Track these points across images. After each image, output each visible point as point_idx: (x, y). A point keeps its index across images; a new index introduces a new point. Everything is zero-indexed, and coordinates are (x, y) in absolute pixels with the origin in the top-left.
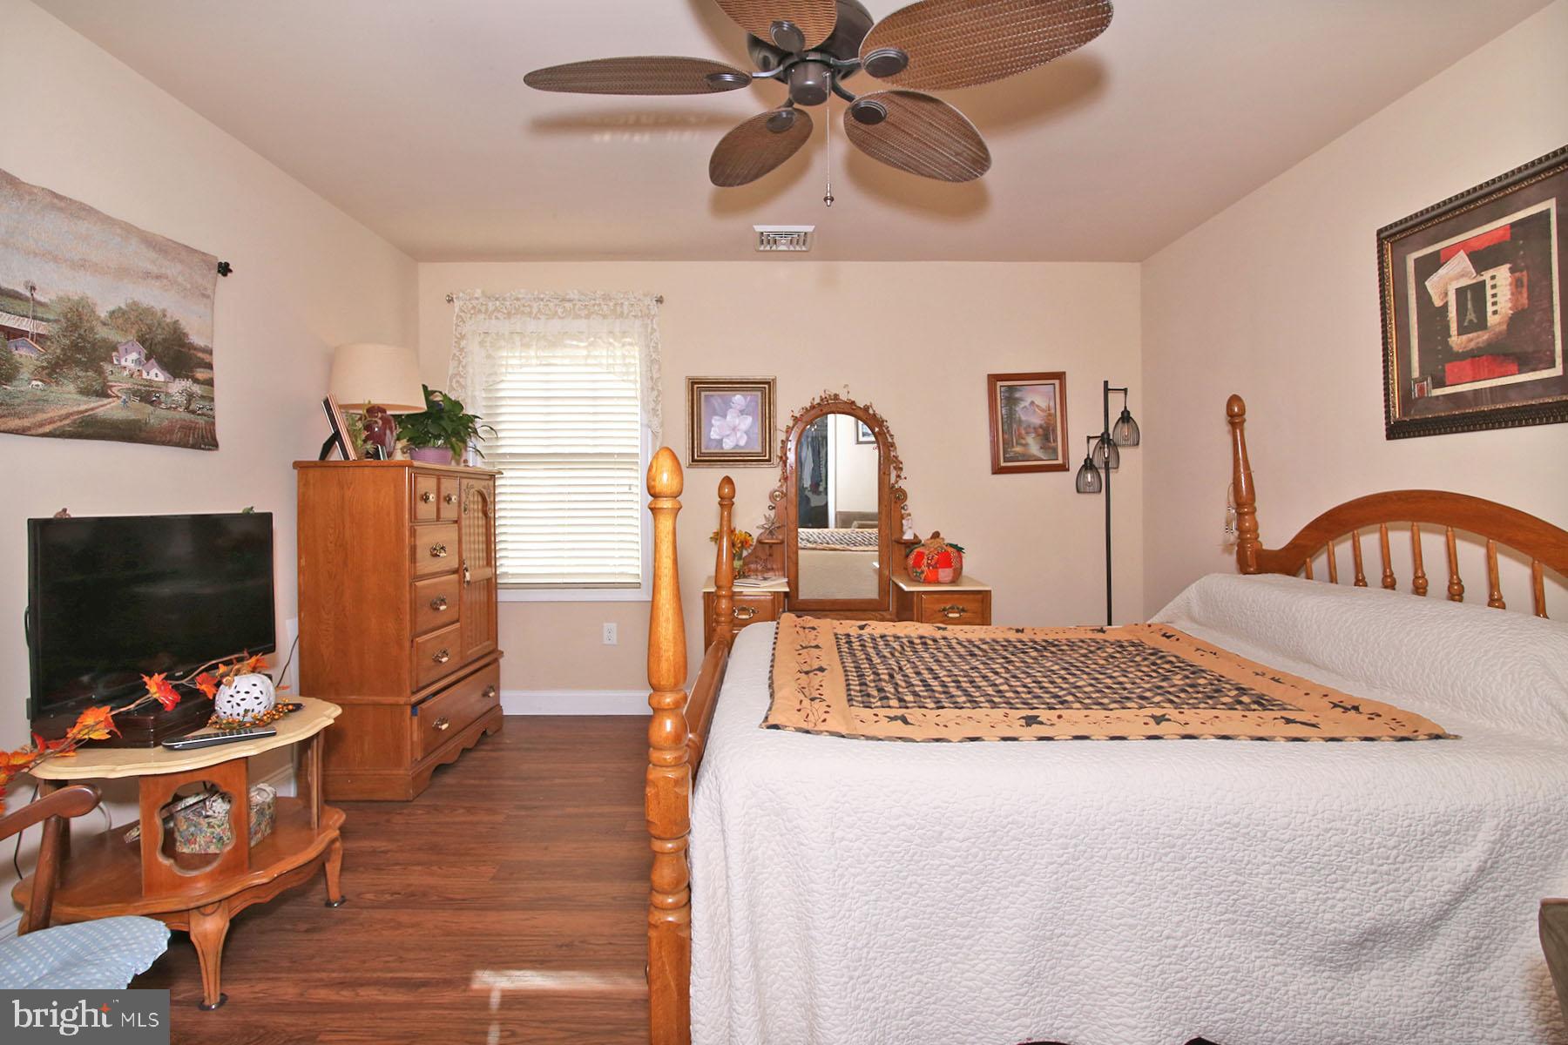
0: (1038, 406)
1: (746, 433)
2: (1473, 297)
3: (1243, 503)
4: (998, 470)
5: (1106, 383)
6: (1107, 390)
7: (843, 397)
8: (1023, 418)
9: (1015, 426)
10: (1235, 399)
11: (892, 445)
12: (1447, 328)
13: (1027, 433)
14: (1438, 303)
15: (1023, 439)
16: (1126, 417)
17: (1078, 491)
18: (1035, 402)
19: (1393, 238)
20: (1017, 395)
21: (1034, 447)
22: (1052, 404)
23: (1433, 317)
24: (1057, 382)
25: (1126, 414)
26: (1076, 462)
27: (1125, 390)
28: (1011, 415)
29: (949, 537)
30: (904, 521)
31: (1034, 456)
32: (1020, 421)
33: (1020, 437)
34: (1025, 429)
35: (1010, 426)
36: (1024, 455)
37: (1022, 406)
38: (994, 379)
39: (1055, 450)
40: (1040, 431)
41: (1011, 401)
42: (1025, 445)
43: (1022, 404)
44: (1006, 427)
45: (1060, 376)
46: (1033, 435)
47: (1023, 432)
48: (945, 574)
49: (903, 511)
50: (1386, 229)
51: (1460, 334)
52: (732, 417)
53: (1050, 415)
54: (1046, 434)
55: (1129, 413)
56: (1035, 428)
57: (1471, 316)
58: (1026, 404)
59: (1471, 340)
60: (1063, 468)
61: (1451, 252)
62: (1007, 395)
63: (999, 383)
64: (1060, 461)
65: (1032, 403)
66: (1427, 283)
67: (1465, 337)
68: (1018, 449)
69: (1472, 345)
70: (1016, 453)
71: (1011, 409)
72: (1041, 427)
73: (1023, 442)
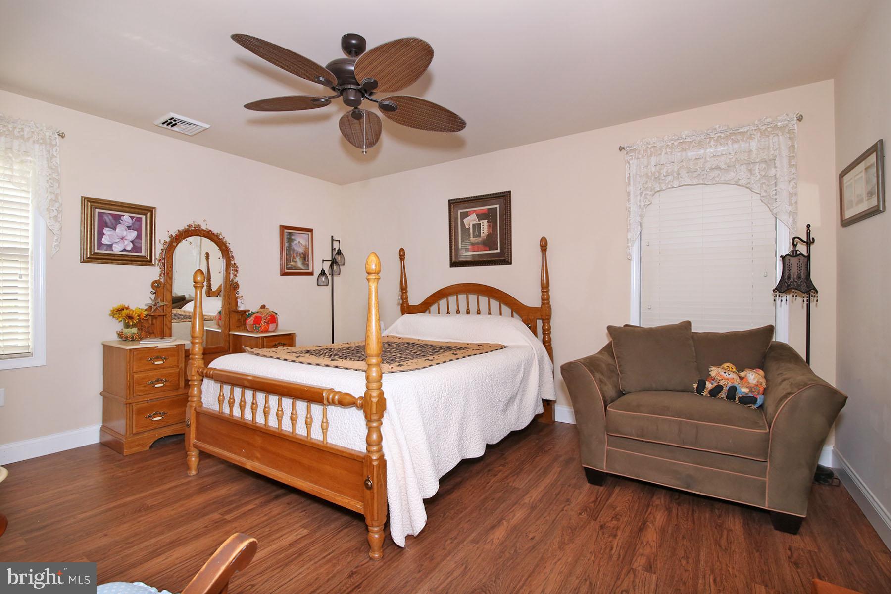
0: (302, 244)
1: (132, 242)
2: (477, 227)
3: (404, 289)
4: (284, 274)
5: (332, 237)
6: (333, 240)
7: (204, 227)
8: (295, 249)
9: (291, 253)
10: (402, 250)
11: (233, 257)
12: (470, 235)
13: (297, 256)
14: (467, 227)
15: (295, 259)
16: (339, 253)
17: (318, 285)
18: (300, 240)
19: (454, 204)
20: (293, 237)
21: (299, 264)
22: (307, 244)
23: (465, 231)
24: (310, 233)
25: (339, 251)
26: (317, 272)
27: (339, 241)
28: (290, 246)
29: (271, 308)
30: (238, 300)
31: (299, 267)
32: (294, 250)
33: (294, 258)
34: (296, 254)
35: (289, 252)
36: (294, 267)
37: (295, 243)
38: (283, 228)
39: (308, 265)
40: (302, 256)
41: (290, 240)
42: (296, 262)
43: (295, 242)
44: (287, 252)
45: (311, 230)
46: (299, 257)
47: (295, 256)
48: (272, 326)
49: (237, 295)
50: (451, 200)
51: (473, 237)
52: (121, 230)
53: (306, 248)
54: (305, 257)
55: (340, 251)
56: (300, 254)
57: (476, 233)
58: (297, 242)
59: (476, 239)
60: (311, 274)
61: (472, 212)
62: (288, 236)
63: (286, 230)
64: (310, 270)
65: (299, 242)
66: (464, 220)
67: (475, 238)
68: (292, 264)
69: (476, 241)
70: (292, 265)
71: (290, 244)
72: (303, 254)
73: (295, 260)
